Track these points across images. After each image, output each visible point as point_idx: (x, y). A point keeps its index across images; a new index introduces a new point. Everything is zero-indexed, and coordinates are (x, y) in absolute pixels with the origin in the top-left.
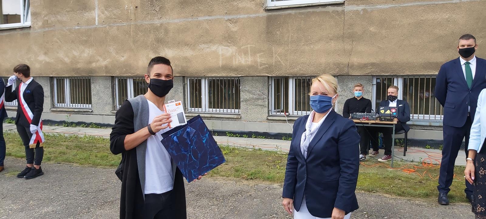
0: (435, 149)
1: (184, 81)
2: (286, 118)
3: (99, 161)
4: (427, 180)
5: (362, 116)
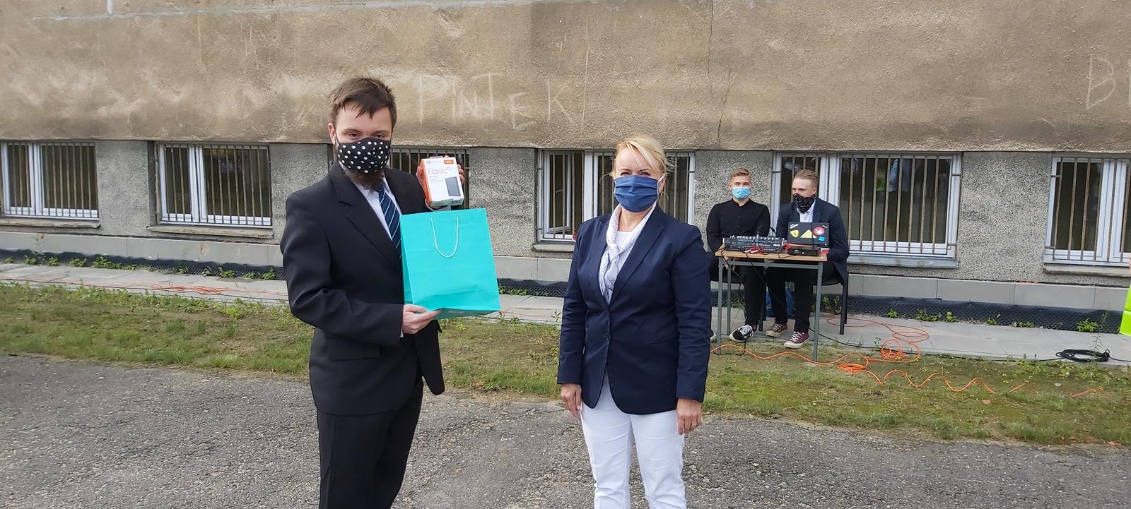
0: (907, 318)
3: (116, 349)
4: (891, 388)
5: (748, 244)
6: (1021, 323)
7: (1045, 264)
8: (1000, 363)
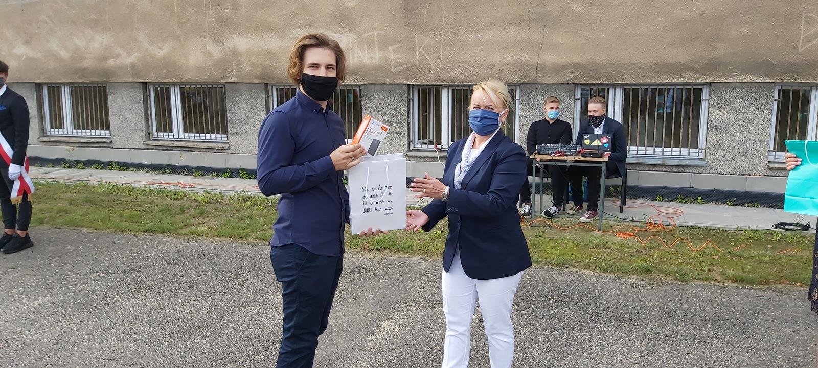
0: (669, 201)
1: (267, 92)
2: (437, 154)
3: (126, 223)
4: (650, 248)
5: (554, 150)
6: (751, 204)
7: (769, 162)
8: (732, 231)
